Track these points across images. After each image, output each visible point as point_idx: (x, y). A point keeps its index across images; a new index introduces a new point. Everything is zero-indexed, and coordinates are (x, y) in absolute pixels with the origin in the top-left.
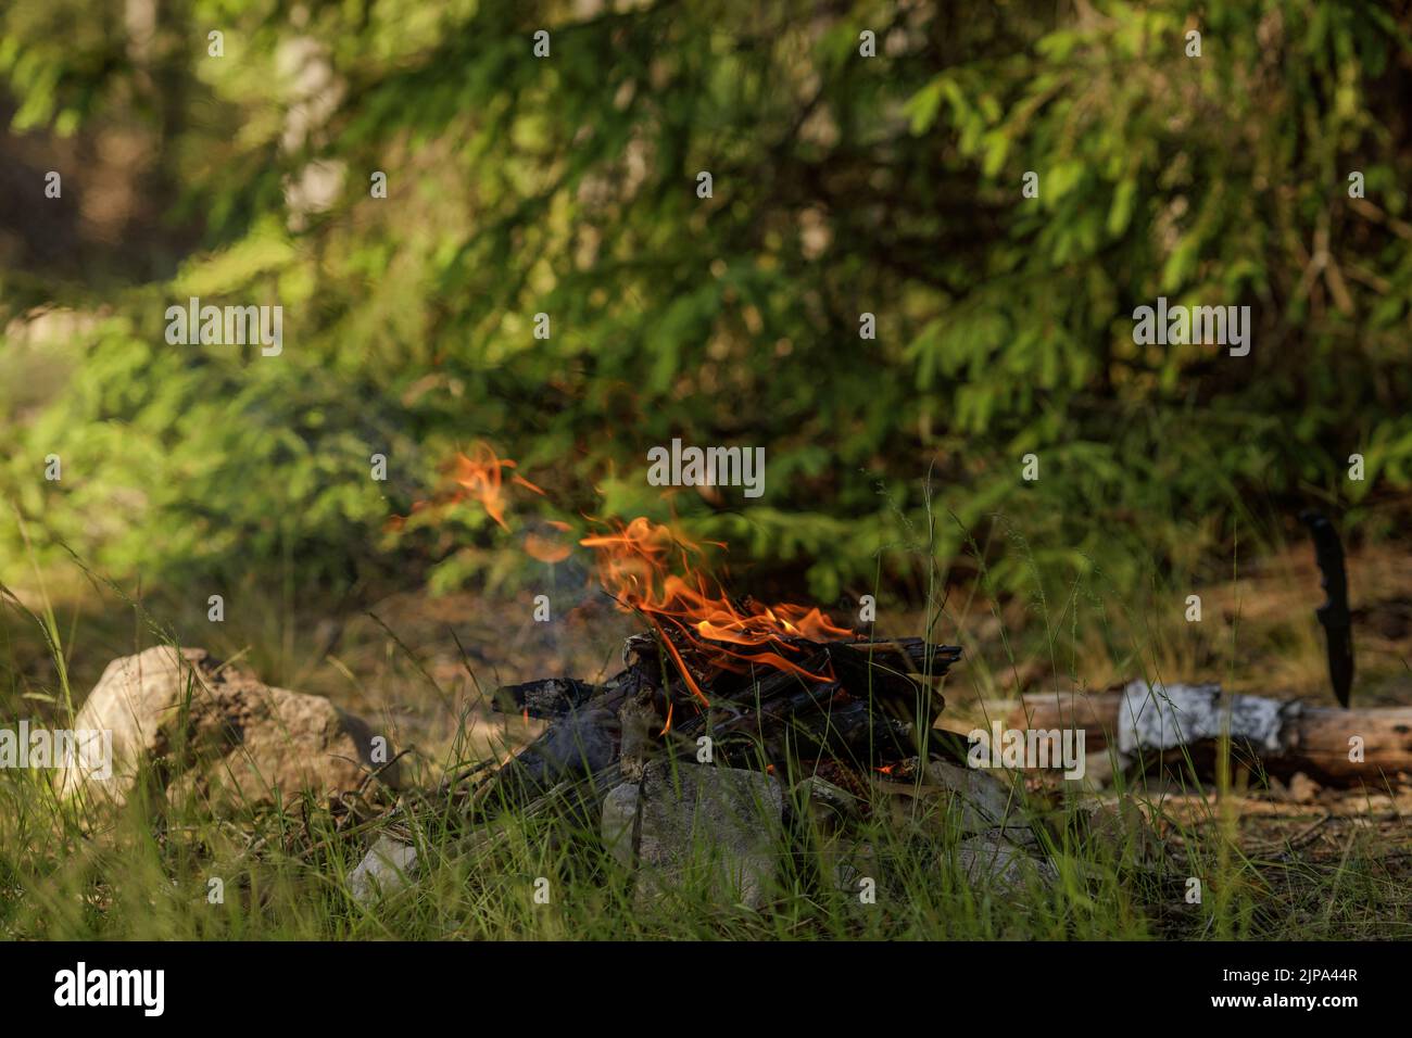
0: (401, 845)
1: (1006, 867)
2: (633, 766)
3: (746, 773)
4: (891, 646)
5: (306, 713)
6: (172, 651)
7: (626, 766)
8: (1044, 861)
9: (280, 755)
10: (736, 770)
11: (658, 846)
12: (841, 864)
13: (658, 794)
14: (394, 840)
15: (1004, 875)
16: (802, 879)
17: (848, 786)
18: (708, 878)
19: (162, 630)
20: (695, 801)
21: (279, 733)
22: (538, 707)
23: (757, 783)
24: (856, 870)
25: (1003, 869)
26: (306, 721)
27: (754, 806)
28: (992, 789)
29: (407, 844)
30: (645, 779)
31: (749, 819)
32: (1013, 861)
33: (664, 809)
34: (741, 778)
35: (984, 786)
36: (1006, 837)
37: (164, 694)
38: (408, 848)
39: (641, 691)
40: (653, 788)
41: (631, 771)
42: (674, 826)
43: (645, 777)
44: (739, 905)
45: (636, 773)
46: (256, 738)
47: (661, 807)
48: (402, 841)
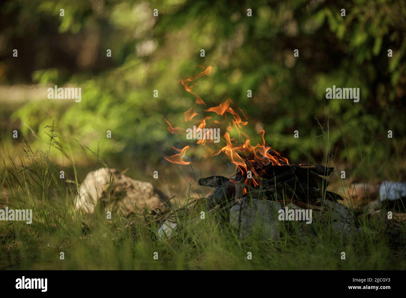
0: (172, 223)
1: (347, 229)
2: (239, 200)
3: (271, 202)
4: (313, 167)
5: (145, 187)
6: (107, 170)
7: (237, 200)
8: (358, 228)
9: (137, 200)
10: (268, 201)
11: (246, 222)
12: (299, 228)
13: (246, 208)
14: (170, 221)
15: (346, 232)
16: (287, 232)
17: (301, 206)
18: (260, 231)
19: (103, 161)
20: (256, 210)
21: (137, 193)
22: (211, 184)
23: (274, 204)
24: (303, 230)
25: (346, 230)
26: (145, 190)
27: (274, 211)
28: (342, 208)
29: (174, 223)
30: (242, 203)
31: (272, 215)
32: (349, 228)
33: (248, 211)
34: (270, 203)
35: (340, 207)
36: (347, 221)
37: (104, 182)
38: (174, 224)
39: (241, 179)
40: (244, 206)
41: (238, 201)
42: (251, 216)
43: (242, 202)
44: (269, 239)
45: (240, 202)
46: (130, 195)
47: (246, 211)
48: (172, 222)
